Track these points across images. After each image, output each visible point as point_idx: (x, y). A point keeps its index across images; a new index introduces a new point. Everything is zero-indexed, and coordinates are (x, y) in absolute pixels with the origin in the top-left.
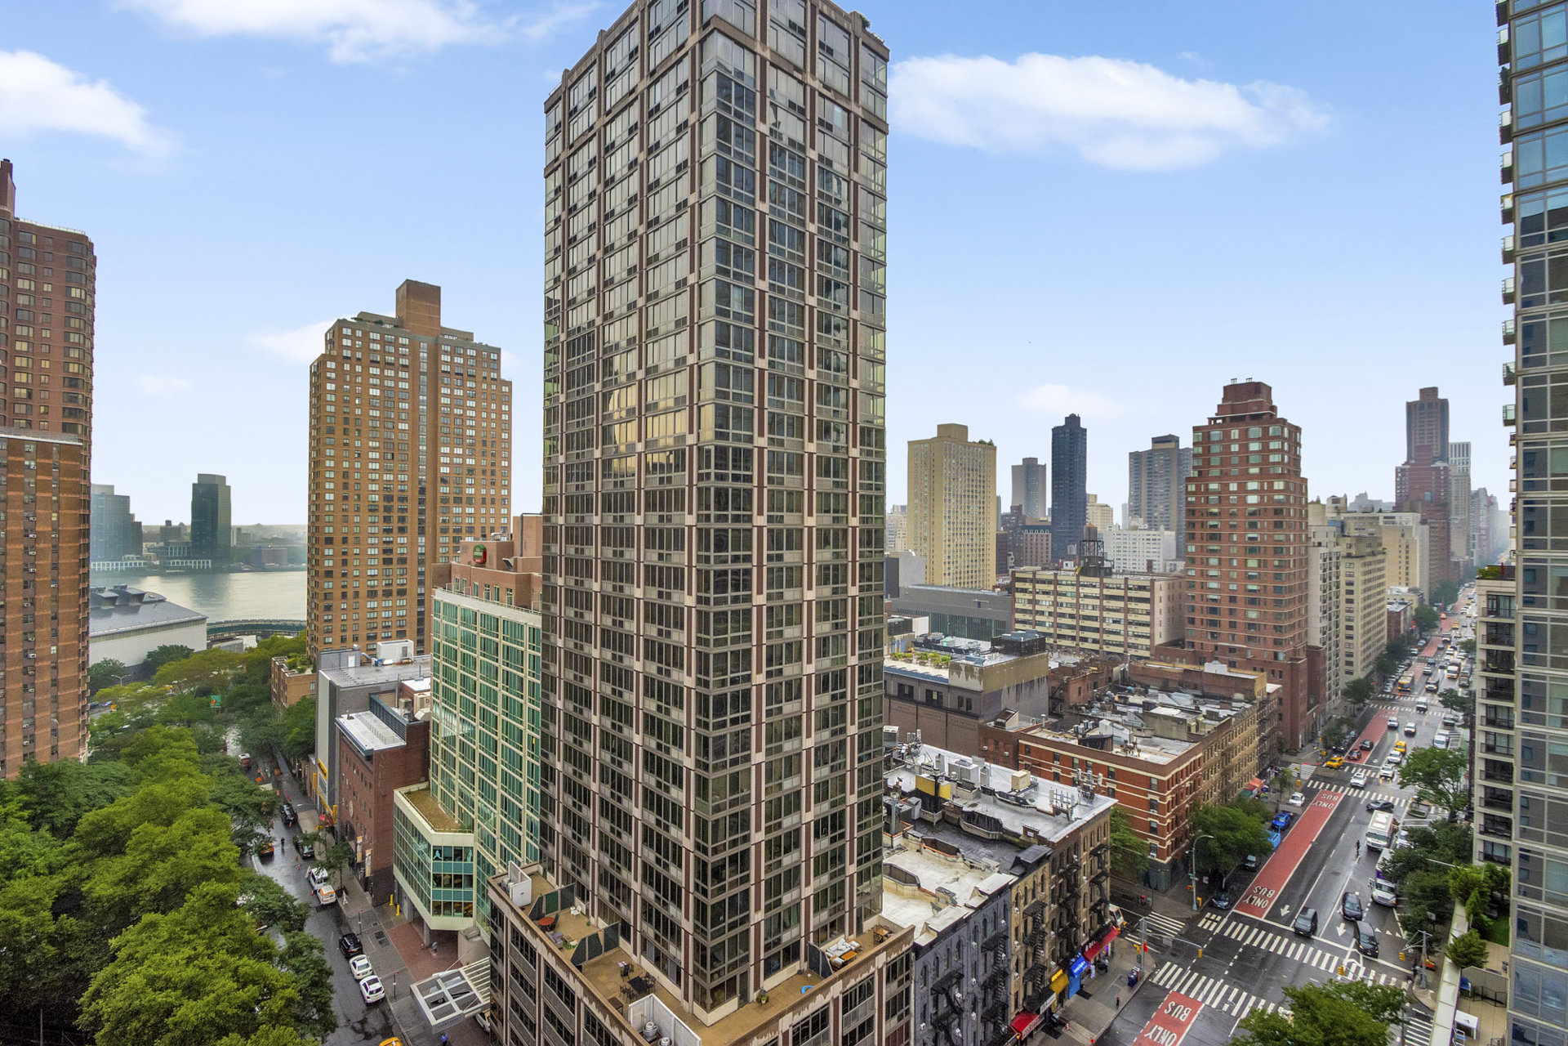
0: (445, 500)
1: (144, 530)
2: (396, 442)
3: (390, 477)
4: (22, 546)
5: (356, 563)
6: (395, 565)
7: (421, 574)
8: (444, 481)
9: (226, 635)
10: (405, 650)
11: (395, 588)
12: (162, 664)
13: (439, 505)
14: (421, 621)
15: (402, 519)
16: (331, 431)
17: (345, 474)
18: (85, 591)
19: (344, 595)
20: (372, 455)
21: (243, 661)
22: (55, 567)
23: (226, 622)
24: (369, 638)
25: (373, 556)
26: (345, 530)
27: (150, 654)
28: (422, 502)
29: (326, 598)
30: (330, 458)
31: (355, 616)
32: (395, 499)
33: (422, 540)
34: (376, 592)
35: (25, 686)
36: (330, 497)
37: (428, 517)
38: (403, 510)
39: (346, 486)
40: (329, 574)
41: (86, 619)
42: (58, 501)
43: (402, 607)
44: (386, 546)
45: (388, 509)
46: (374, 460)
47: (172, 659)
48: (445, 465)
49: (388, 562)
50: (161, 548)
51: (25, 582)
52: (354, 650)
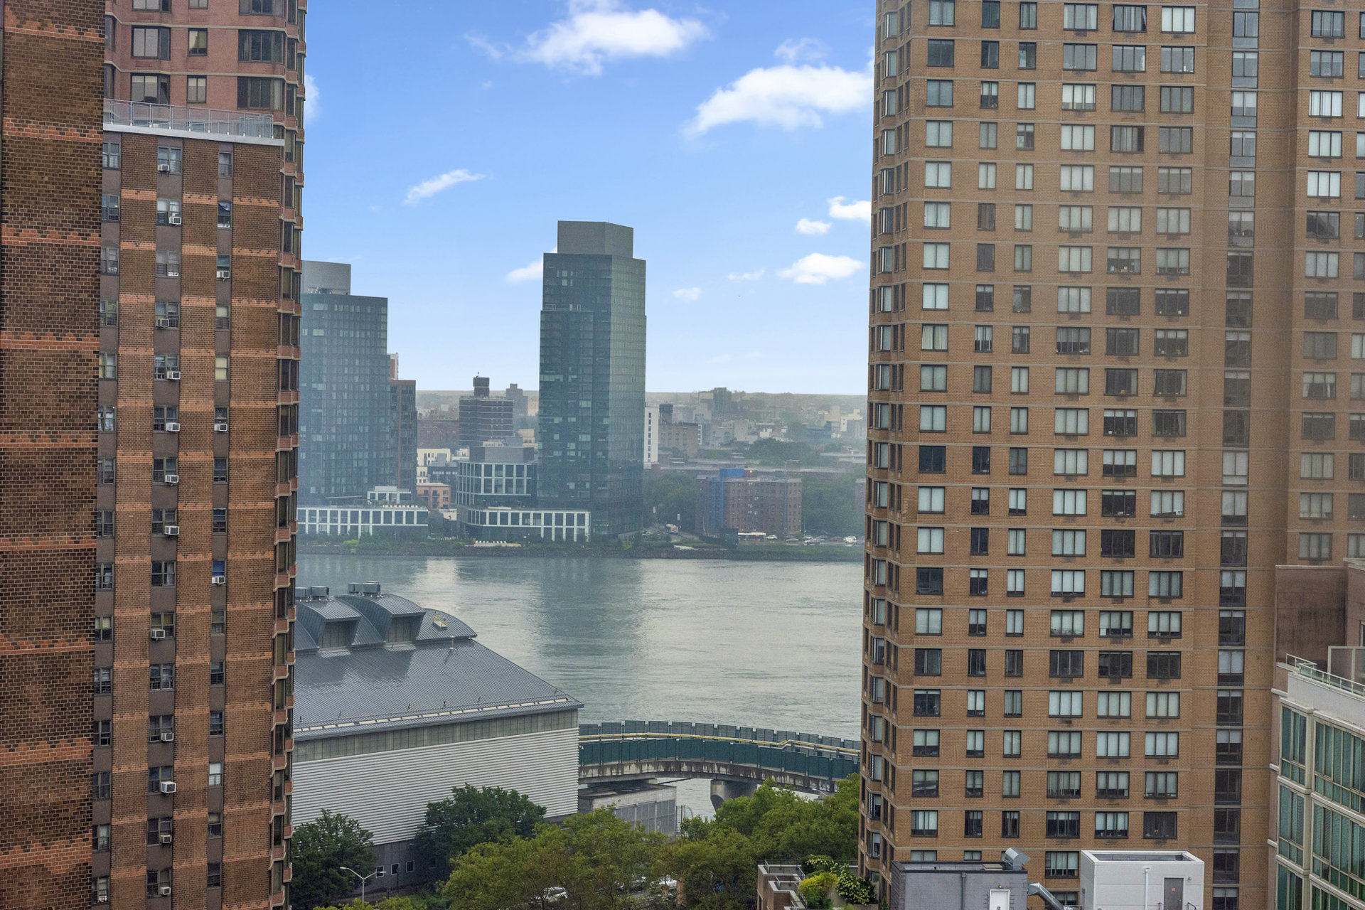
0: (1323, 307)
1: (422, 410)
2: (1151, 83)
3: (1129, 220)
4: (149, 458)
5: (1015, 543)
6: (1141, 561)
7: (1230, 597)
8: (1318, 228)
9: (631, 770)
10: (1174, 888)
11: (1140, 648)
12: (463, 847)
13: (1300, 325)
14: (1227, 784)
15: (1169, 383)
16: (942, 54)
17: (986, 215)
18: (285, 599)
19: (977, 662)
20: (1073, 138)
21: (678, 866)
22: (221, 523)
23: (634, 726)
24: (1053, 828)
25: (1069, 523)
26: (982, 420)
27: (435, 812)
28: (1237, 314)
29: (919, 671)
30: (940, 155)
31: (1010, 744)
32: (1147, 302)
33: (1235, 465)
34: (1078, 656)
35: (152, 876)
36: (934, 298)
37: (1259, 374)
38: (1174, 348)
39: (985, 258)
40: (930, 580)
41: (287, 686)
42: (226, 323)
43: (1162, 724)
44: (1111, 484)
45: (1120, 343)
46: (1077, 158)
47: (489, 836)
48: (1325, 164)
49: (1119, 545)
50: (461, 466)
51: (156, 567)
52: (1007, 868)
